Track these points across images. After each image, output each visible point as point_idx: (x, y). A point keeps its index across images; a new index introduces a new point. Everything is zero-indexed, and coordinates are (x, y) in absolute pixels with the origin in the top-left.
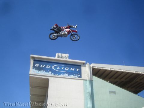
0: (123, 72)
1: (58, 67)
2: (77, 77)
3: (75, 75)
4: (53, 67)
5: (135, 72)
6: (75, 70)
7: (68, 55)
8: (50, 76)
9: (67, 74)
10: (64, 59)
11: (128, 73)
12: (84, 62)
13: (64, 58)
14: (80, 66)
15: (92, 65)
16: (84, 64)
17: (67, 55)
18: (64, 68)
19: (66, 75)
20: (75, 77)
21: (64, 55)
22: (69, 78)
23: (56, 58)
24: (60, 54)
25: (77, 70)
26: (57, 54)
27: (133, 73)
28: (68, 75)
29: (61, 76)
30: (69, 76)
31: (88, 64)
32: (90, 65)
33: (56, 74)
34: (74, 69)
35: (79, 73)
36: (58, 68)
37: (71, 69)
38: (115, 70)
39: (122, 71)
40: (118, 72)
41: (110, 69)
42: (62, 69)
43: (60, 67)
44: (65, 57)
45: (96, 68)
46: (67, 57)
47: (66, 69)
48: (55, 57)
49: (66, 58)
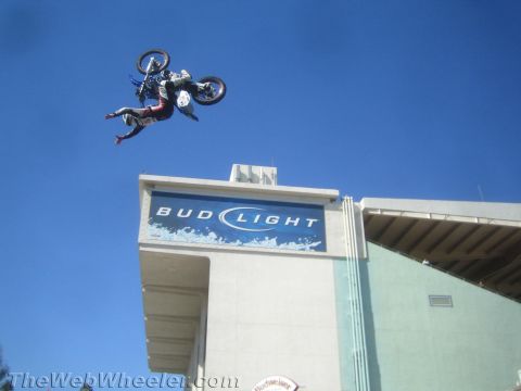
0: (477, 227)
1: (241, 215)
2: (311, 248)
3: (304, 242)
4: (222, 216)
6: (303, 224)
7: (274, 170)
8: (214, 247)
9: (274, 241)
10: (261, 186)
11: (498, 228)
12: (335, 193)
13: (261, 182)
14: (321, 208)
15: (364, 204)
16: (333, 200)
17: (271, 171)
18: (263, 219)
19: (270, 244)
20: (303, 249)
21: (259, 170)
22: (282, 251)
23: (232, 182)
24: (244, 169)
25: (310, 225)
26: (235, 167)
28: (279, 243)
29: (253, 245)
30: (282, 246)
31: (348, 202)
32: (357, 204)
33: (234, 241)
34: (298, 220)
35: (318, 235)
36: (239, 219)
37: (289, 220)
38: (449, 219)
39: (476, 221)
40: (457, 225)
41: (428, 217)
42: (256, 221)
43: (249, 216)
44: (263, 178)
45: (379, 213)
46: (270, 176)
47: (267, 221)
48: (228, 179)
49: (269, 182)
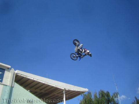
5: (54, 86)
11: (49, 86)
12: (9, 67)
14: (4, 70)
15: (16, 72)
27: (53, 87)
31: (13, 69)
32: (15, 71)
38: (38, 81)
39: (44, 83)
40: (40, 83)
41: (33, 79)
45: (20, 75)
